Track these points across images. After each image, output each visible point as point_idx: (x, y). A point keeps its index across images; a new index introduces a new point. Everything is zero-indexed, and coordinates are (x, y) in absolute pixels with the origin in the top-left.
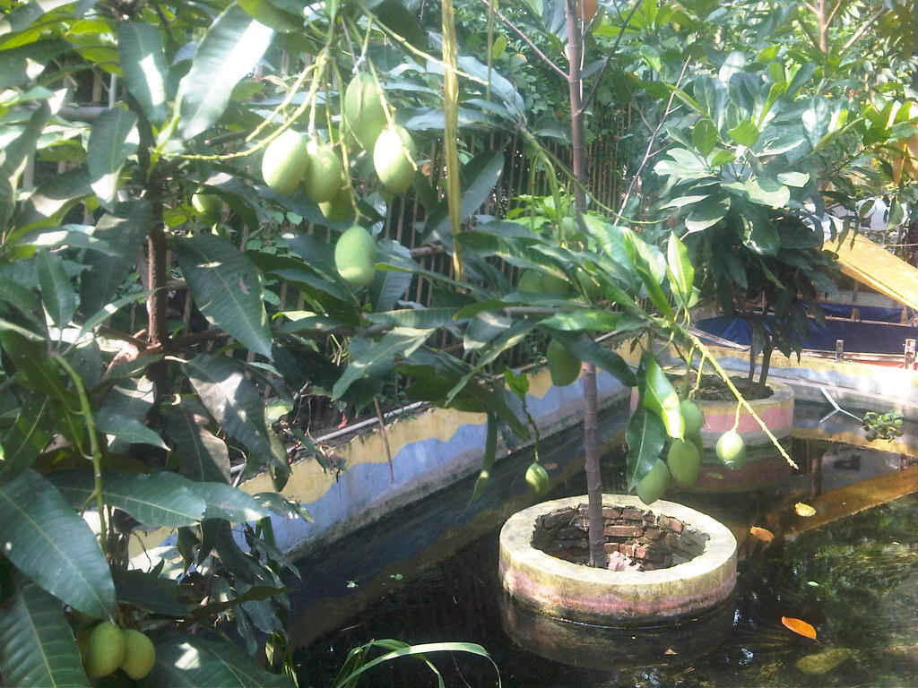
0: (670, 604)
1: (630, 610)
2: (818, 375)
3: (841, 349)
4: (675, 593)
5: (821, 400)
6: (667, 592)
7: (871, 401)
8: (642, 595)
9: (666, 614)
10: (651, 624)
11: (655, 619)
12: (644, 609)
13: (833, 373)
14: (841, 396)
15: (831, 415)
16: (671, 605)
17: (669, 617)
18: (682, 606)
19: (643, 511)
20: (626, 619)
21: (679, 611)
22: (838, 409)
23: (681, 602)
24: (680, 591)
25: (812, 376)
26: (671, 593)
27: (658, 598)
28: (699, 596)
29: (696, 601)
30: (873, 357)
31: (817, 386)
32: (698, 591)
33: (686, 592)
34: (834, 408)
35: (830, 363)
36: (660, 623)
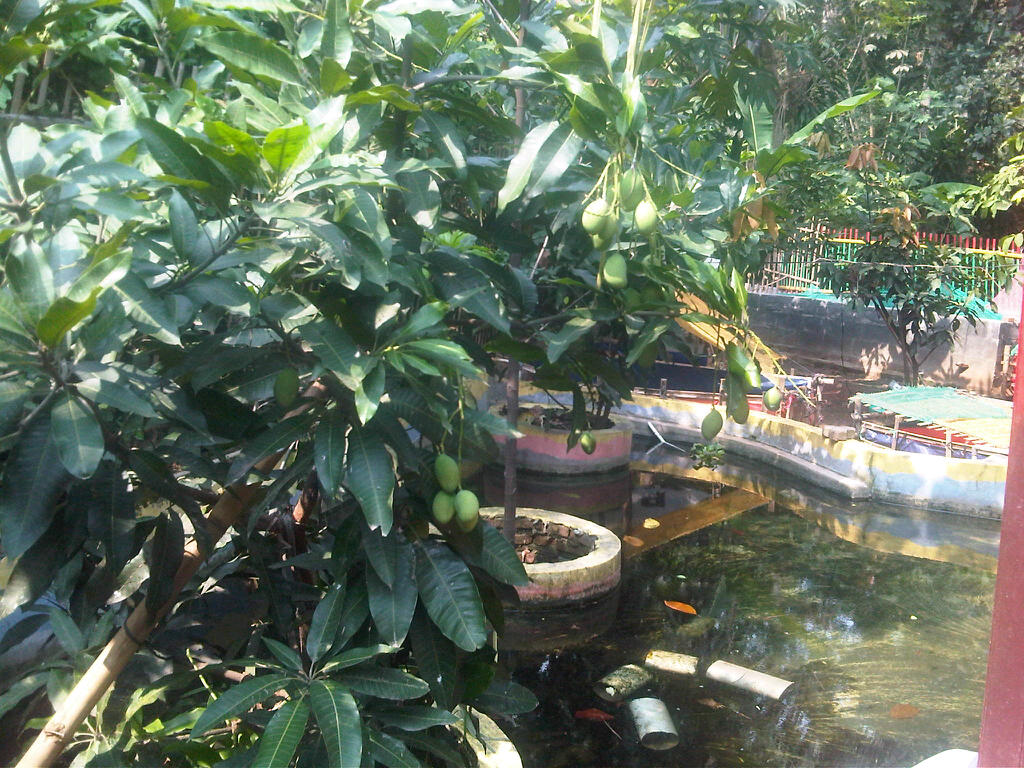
0: (576, 589)
1: (545, 595)
2: (644, 410)
3: (664, 387)
4: (581, 579)
5: (647, 433)
6: (574, 578)
7: (692, 434)
8: (555, 582)
9: (573, 598)
10: (562, 607)
11: (566, 602)
12: (557, 594)
13: (657, 409)
14: (665, 429)
15: (656, 447)
16: (578, 590)
17: (575, 600)
18: (585, 591)
19: (533, 520)
20: (541, 603)
21: (584, 595)
22: (663, 441)
23: (585, 587)
24: (585, 578)
25: (639, 412)
26: (578, 580)
27: (567, 584)
28: (599, 583)
29: (596, 586)
30: (692, 395)
31: (644, 420)
32: (598, 577)
33: (589, 579)
34: (660, 441)
35: (656, 400)
36: (568, 606)
